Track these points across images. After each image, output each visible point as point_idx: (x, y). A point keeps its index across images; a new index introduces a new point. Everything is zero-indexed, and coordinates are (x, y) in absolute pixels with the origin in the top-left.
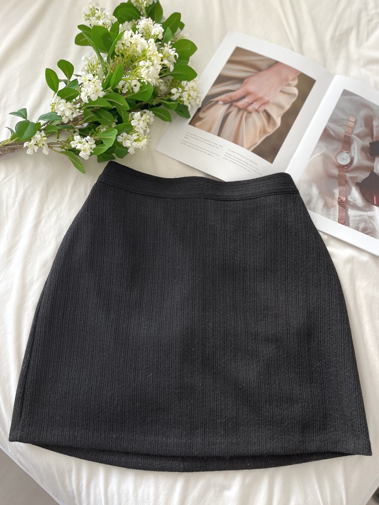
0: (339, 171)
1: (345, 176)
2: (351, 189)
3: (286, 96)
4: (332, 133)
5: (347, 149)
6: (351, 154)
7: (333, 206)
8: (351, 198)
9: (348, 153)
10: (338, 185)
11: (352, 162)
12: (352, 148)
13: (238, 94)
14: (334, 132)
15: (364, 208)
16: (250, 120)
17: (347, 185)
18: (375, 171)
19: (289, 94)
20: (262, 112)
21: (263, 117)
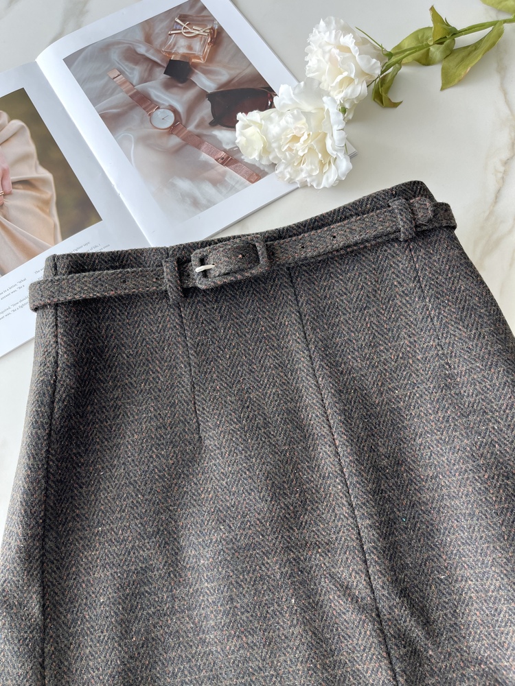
0: (177, 135)
1: (189, 132)
2: (214, 137)
3: (14, 142)
4: (115, 111)
5: (153, 105)
6: (163, 104)
7: (224, 174)
8: (228, 144)
9: (158, 108)
10: (196, 149)
11: (175, 111)
12: (155, 99)
14: (115, 108)
16: (13, 213)
17: (205, 139)
18: (209, 92)
19: (14, 135)
20: (13, 188)
21: (20, 191)
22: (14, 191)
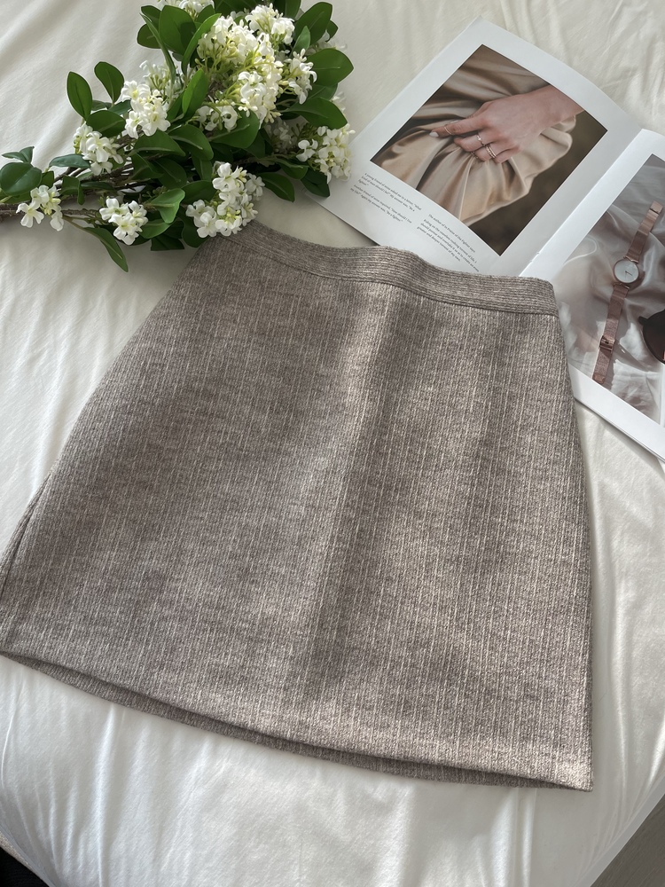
0: (615, 291)
1: (623, 302)
2: (628, 327)
3: (549, 145)
4: (616, 224)
5: (637, 257)
6: (642, 266)
7: (590, 350)
8: (625, 342)
9: (636, 263)
10: (606, 314)
11: (640, 280)
12: (646, 257)
13: (466, 125)
14: (620, 222)
15: (643, 364)
16: (478, 174)
17: (622, 319)
19: (555, 142)
20: (502, 164)
21: (502, 172)
22: (500, 165)
